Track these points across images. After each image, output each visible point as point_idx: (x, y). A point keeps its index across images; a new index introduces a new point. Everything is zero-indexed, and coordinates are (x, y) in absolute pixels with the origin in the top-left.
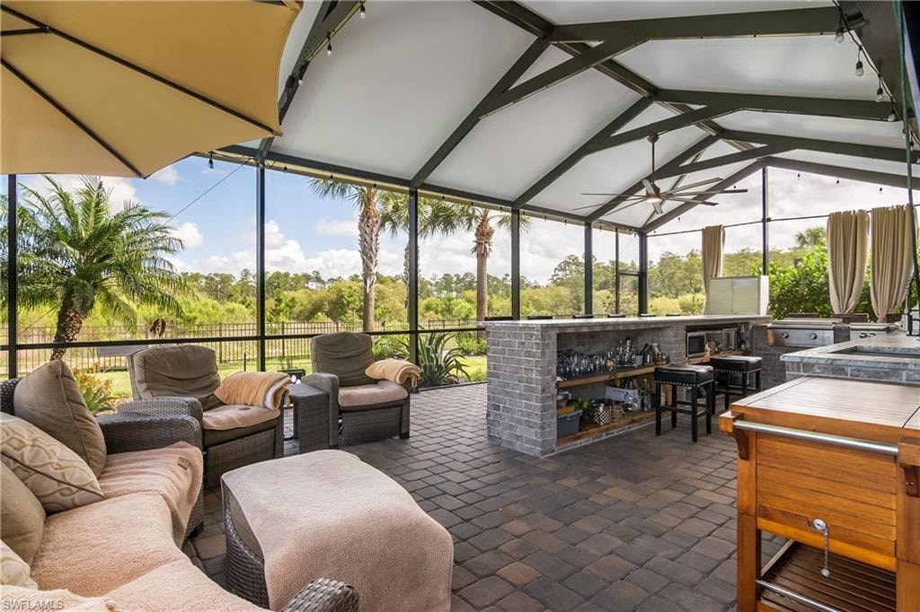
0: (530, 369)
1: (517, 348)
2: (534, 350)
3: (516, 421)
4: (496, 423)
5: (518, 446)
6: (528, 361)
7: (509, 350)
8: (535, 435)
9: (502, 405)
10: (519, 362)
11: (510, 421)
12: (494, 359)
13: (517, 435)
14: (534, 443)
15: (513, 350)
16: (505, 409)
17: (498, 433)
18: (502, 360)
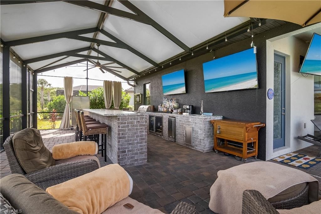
0: (142, 131)
1: (135, 124)
2: (144, 123)
3: (135, 154)
4: (124, 159)
5: (136, 164)
6: (141, 128)
7: (131, 125)
8: (144, 156)
9: (127, 150)
10: (137, 129)
11: (132, 155)
12: (123, 130)
13: (135, 160)
14: (144, 159)
15: (134, 125)
16: (129, 151)
17: (125, 163)
18: (127, 130)
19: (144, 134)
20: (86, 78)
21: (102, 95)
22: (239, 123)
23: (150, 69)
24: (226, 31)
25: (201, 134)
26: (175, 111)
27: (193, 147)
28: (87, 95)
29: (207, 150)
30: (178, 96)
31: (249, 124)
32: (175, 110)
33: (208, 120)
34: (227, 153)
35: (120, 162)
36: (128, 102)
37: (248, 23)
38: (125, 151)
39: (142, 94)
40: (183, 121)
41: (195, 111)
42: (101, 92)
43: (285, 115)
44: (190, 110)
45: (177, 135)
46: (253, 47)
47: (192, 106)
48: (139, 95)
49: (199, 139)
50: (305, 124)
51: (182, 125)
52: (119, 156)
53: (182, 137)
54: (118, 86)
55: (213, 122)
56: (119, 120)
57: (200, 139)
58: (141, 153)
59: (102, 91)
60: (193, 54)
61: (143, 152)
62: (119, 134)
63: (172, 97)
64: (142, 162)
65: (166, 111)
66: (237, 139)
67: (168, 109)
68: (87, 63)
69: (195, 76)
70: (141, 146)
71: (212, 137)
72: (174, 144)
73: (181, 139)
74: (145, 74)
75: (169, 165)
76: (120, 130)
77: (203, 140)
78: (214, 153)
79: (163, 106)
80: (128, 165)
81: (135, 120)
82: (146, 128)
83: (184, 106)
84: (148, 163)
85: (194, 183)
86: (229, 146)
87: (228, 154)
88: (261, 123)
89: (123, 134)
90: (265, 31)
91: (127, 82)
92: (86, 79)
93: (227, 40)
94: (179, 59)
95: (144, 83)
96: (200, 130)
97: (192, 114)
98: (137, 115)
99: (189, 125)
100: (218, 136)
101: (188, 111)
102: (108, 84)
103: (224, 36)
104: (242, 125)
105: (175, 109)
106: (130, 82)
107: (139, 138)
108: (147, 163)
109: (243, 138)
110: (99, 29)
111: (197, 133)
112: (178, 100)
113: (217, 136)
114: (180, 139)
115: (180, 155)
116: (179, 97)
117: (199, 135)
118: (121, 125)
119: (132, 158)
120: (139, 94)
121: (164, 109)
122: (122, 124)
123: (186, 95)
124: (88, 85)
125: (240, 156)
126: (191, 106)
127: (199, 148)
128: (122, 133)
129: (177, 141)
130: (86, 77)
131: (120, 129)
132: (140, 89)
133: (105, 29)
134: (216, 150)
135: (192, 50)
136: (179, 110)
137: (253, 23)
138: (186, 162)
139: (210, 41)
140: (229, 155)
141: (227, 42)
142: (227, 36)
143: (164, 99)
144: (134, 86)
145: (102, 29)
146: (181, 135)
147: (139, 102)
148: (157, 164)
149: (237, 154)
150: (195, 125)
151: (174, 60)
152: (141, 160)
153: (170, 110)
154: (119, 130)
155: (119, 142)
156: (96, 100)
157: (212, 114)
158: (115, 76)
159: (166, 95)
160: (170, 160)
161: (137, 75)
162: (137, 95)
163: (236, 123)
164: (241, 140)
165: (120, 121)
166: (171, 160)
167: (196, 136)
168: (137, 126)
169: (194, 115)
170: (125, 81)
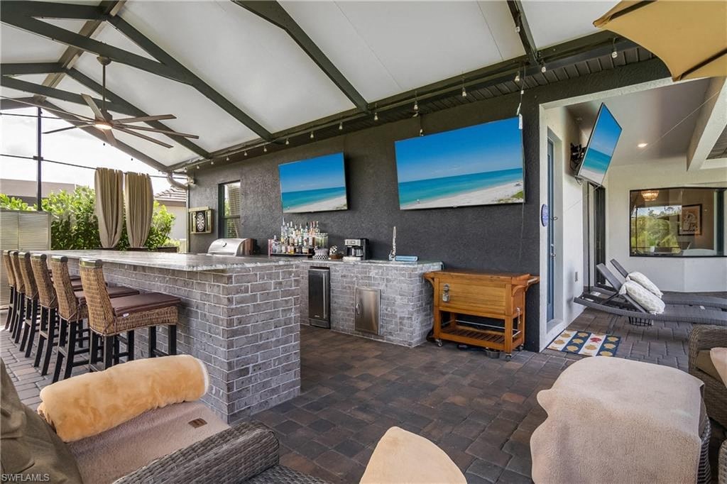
0: (289, 309)
1: (272, 290)
2: (293, 288)
3: (271, 374)
4: (244, 392)
5: (275, 400)
6: (285, 300)
7: (262, 294)
8: (294, 376)
9: (251, 365)
10: (275, 305)
11: (265, 378)
12: (241, 311)
13: (273, 389)
14: (293, 384)
15: (268, 293)
16: (255, 369)
17: (246, 404)
18: (251, 309)
19: (293, 315)
20: (35, 158)
21: (90, 210)
22: (495, 277)
23: (247, 146)
24: (464, 72)
25: (404, 306)
26: (319, 253)
27: (382, 337)
28: (40, 209)
29: (418, 342)
30: (323, 217)
31: (518, 278)
32: (320, 251)
33: (419, 272)
34: (465, 344)
35: (233, 404)
36: (167, 229)
37: (516, 63)
38: (248, 368)
39: (213, 211)
40: (352, 277)
41: (373, 251)
42: (85, 201)
43: (553, 257)
44: (362, 249)
45: (336, 310)
46: (518, 116)
47: (367, 240)
48: (204, 213)
49: (398, 316)
50: (576, 273)
51: (349, 287)
52: (230, 388)
53: (349, 315)
54: (140, 185)
55: (432, 276)
56: (231, 283)
57: (400, 318)
58: (287, 369)
59: (91, 197)
60: (376, 118)
61: (291, 365)
62: (230, 323)
63: (306, 219)
64: (289, 393)
65: (293, 253)
66: (490, 313)
67: (300, 248)
68: (40, 112)
69: (371, 171)
70: (285, 350)
71: (425, 311)
72: (329, 335)
73: (346, 321)
74: (229, 156)
75: (358, 390)
76: (232, 309)
77: (408, 318)
78: (435, 347)
79: (282, 240)
80: (256, 407)
81: (271, 279)
82: (298, 299)
83: (346, 241)
84: (303, 394)
85: (451, 427)
86: (461, 327)
87: (465, 346)
88: (531, 275)
89: (240, 322)
90: (536, 84)
91: (166, 175)
92: (36, 162)
93: (466, 92)
94: (338, 125)
95: (221, 180)
96: (400, 297)
97: (366, 259)
98: (276, 266)
99: (370, 285)
100: (443, 307)
101: (359, 252)
102: (108, 179)
103: (461, 83)
104: (503, 281)
105: (319, 248)
106: (174, 176)
107: (280, 328)
108: (299, 395)
109: (504, 308)
110: (108, 14)
111: (392, 303)
112: (325, 225)
113: (441, 309)
114: (344, 320)
115: (363, 360)
116: (327, 219)
117: (397, 309)
118: (237, 296)
119: (264, 385)
120: (206, 208)
121: (286, 249)
122: (238, 293)
123: (347, 215)
124: (43, 180)
125: (499, 347)
126: (364, 240)
127: (396, 339)
128: (238, 319)
129: (333, 325)
130: (36, 155)
131: (234, 306)
132: (207, 198)
133: (127, 17)
134: (439, 339)
135: (373, 107)
136: (333, 250)
137: (528, 64)
138: (393, 377)
139: (424, 90)
140: (470, 348)
141: (465, 97)
142: (468, 84)
143: (284, 224)
144: (189, 188)
145: (116, 15)
146: (347, 310)
147: (204, 230)
148: (327, 391)
149: (487, 344)
150: (386, 286)
151: (318, 128)
152: (287, 387)
153: (305, 250)
154: (231, 312)
155: (230, 345)
156: (68, 224)
157: (417, 258)
158: (131, 157)
159: (287, 213)
160: (351, 377)
161: (202, 158)
162: (197, 213)
163: (489, 276)
164: (501, 314)
165: (233, 285)
166: (355, 376)
167: (389, 309)
168: (275, 296)
169: (371, 261)
170: (161, 174)
